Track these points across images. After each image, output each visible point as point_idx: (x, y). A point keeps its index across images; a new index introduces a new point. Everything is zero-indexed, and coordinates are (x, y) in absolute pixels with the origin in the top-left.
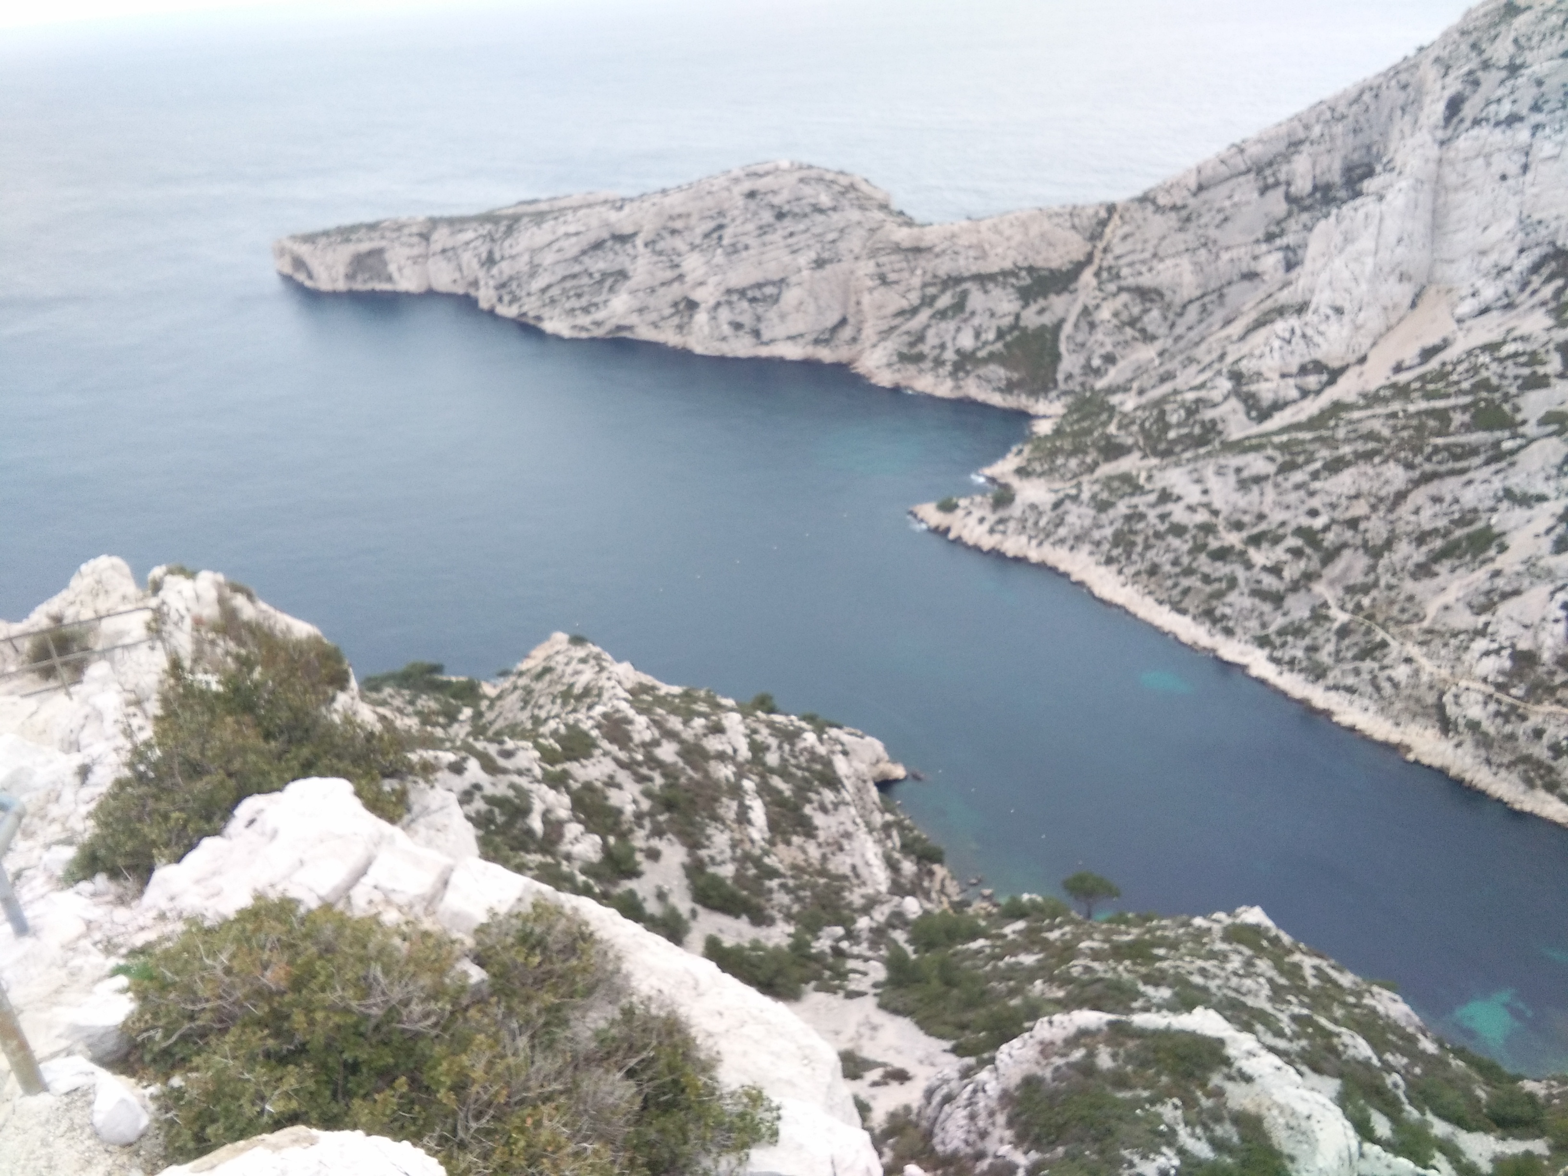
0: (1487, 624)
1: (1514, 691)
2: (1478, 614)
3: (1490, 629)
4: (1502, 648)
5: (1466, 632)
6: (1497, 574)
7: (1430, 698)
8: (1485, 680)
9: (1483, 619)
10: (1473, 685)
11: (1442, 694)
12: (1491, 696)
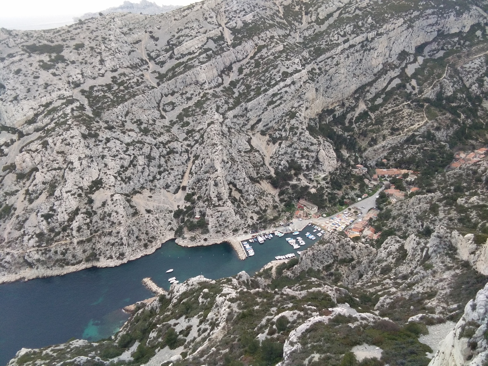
0: (24, 231)
1: (43, 245)
2: (20, 230)
3: (26, 232)
4: (32, 236)
5: (19, 237)
6: (18, 217)
7: (21, 260)
8: (33, 247)
9: (22, 231)
10: (31, 250)
11: (24, 257)
12: (38, 250)
